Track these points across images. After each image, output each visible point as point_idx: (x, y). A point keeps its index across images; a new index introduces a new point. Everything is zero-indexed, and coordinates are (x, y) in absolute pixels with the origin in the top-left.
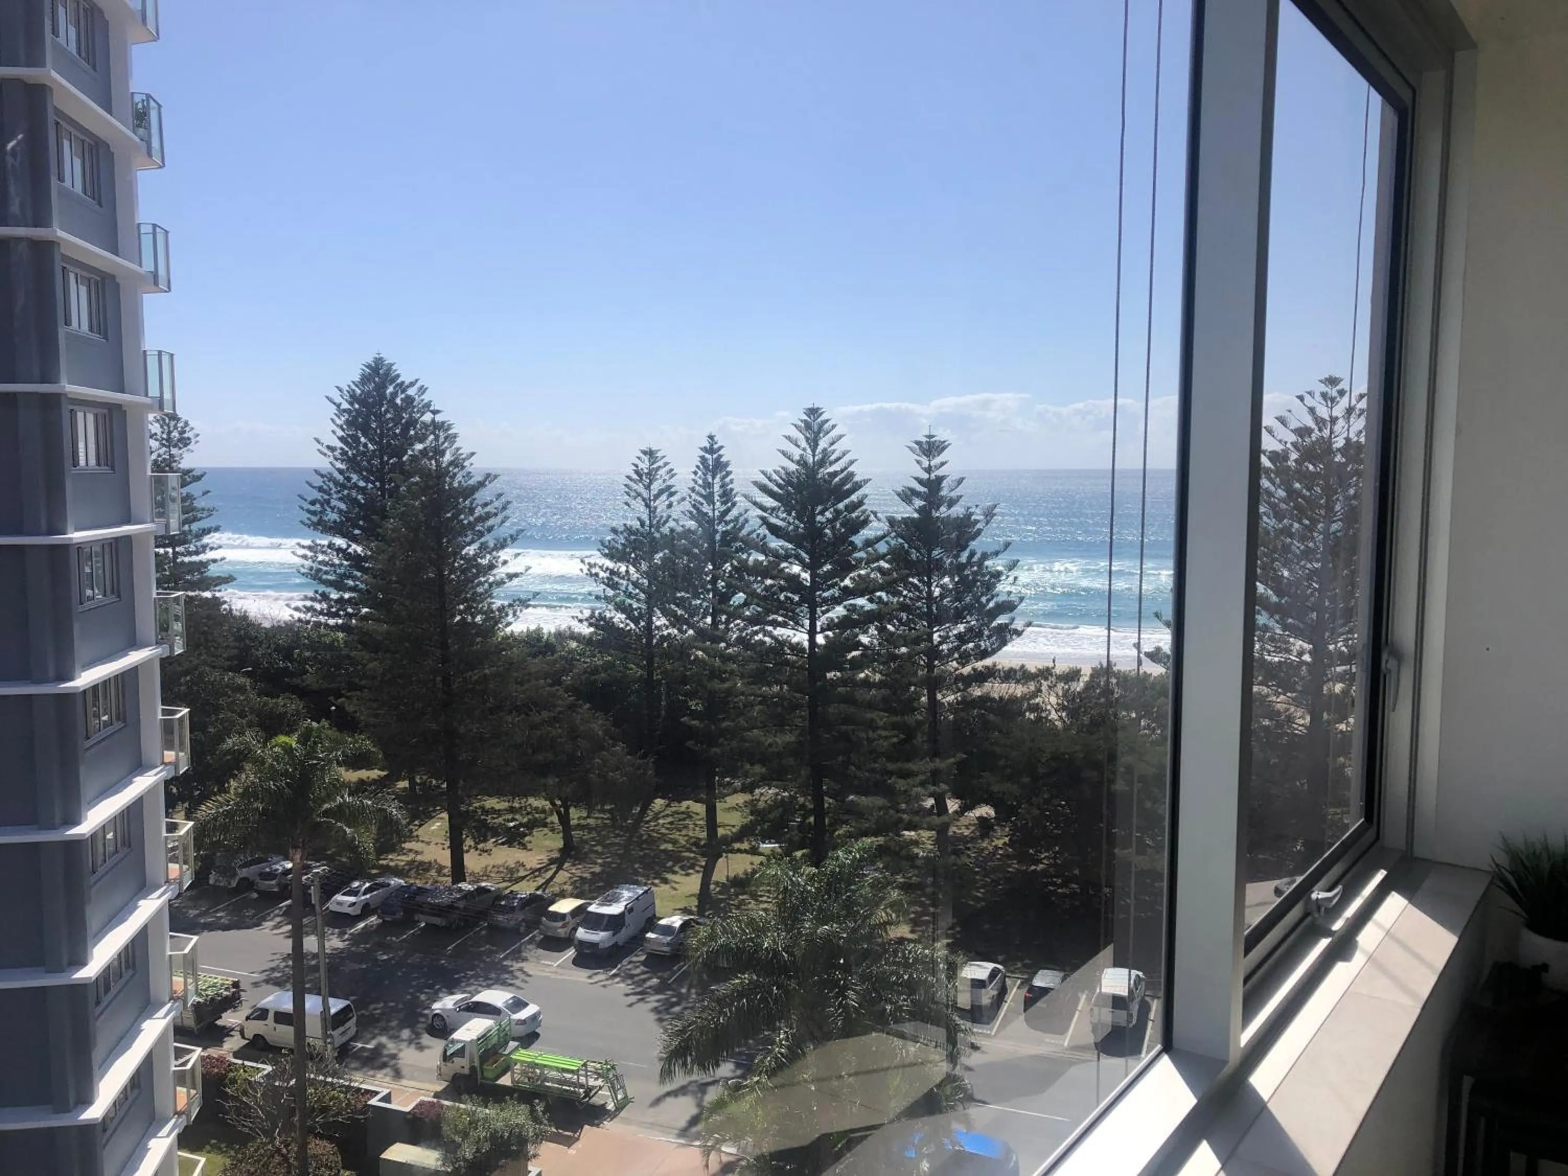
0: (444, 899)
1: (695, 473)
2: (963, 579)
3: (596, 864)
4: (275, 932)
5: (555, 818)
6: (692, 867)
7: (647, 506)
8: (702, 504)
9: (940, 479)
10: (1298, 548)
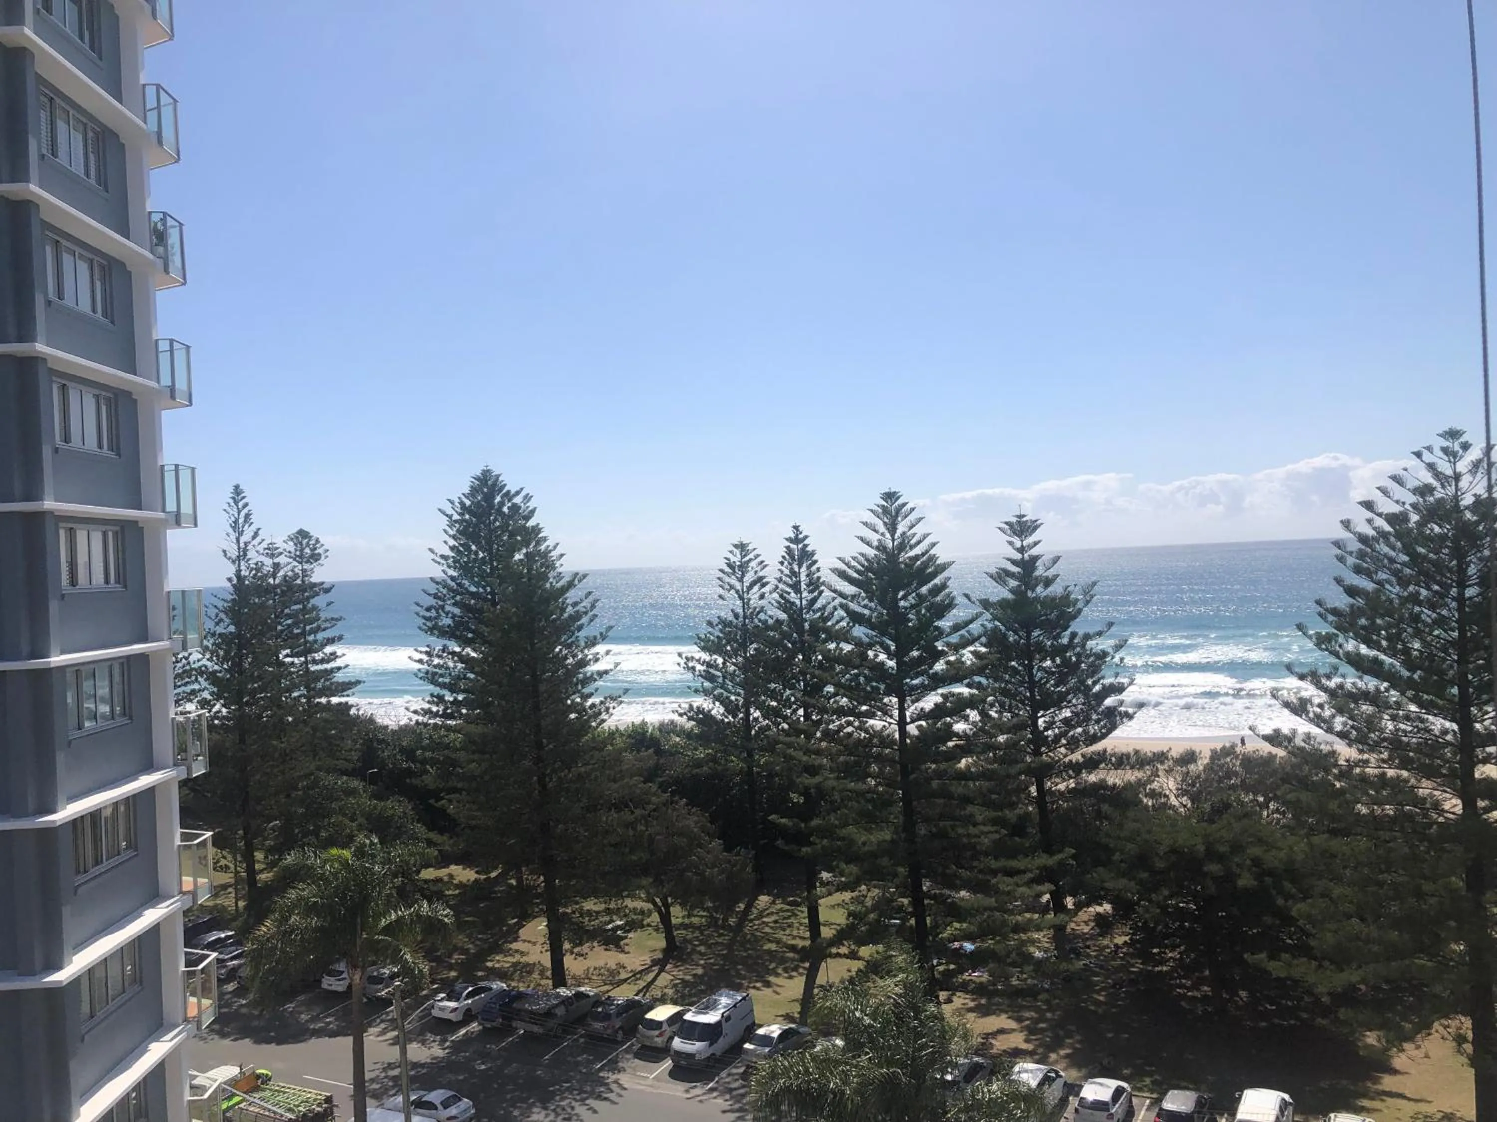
0: (541, 1006)
1: (782, 563)
2: (1066, 662)
3: (697, 965)
4: (380, 1038)
5: (655, 918)
6: (796, 969)
7: (741, 598)
8: (789, 594)
9: (1035, 559)
10: (1429, 616)
